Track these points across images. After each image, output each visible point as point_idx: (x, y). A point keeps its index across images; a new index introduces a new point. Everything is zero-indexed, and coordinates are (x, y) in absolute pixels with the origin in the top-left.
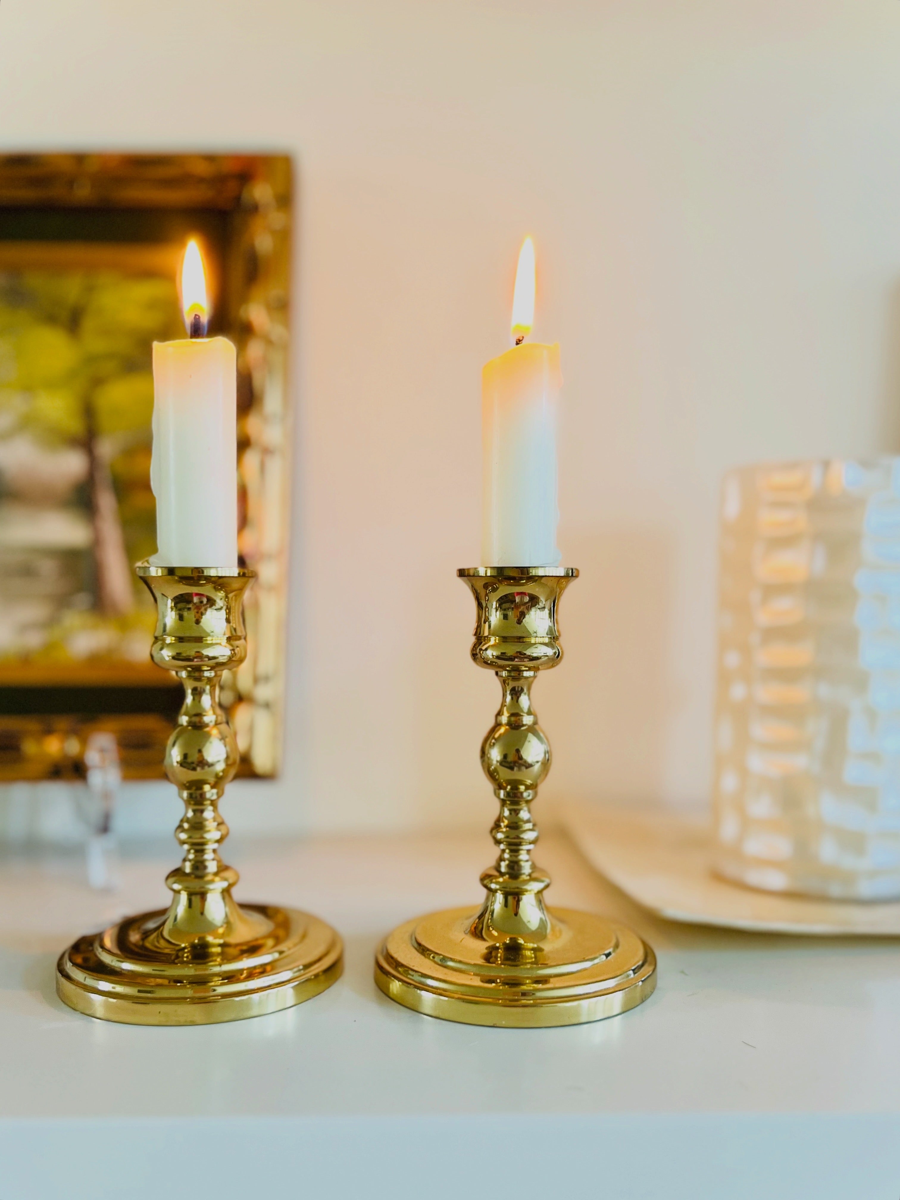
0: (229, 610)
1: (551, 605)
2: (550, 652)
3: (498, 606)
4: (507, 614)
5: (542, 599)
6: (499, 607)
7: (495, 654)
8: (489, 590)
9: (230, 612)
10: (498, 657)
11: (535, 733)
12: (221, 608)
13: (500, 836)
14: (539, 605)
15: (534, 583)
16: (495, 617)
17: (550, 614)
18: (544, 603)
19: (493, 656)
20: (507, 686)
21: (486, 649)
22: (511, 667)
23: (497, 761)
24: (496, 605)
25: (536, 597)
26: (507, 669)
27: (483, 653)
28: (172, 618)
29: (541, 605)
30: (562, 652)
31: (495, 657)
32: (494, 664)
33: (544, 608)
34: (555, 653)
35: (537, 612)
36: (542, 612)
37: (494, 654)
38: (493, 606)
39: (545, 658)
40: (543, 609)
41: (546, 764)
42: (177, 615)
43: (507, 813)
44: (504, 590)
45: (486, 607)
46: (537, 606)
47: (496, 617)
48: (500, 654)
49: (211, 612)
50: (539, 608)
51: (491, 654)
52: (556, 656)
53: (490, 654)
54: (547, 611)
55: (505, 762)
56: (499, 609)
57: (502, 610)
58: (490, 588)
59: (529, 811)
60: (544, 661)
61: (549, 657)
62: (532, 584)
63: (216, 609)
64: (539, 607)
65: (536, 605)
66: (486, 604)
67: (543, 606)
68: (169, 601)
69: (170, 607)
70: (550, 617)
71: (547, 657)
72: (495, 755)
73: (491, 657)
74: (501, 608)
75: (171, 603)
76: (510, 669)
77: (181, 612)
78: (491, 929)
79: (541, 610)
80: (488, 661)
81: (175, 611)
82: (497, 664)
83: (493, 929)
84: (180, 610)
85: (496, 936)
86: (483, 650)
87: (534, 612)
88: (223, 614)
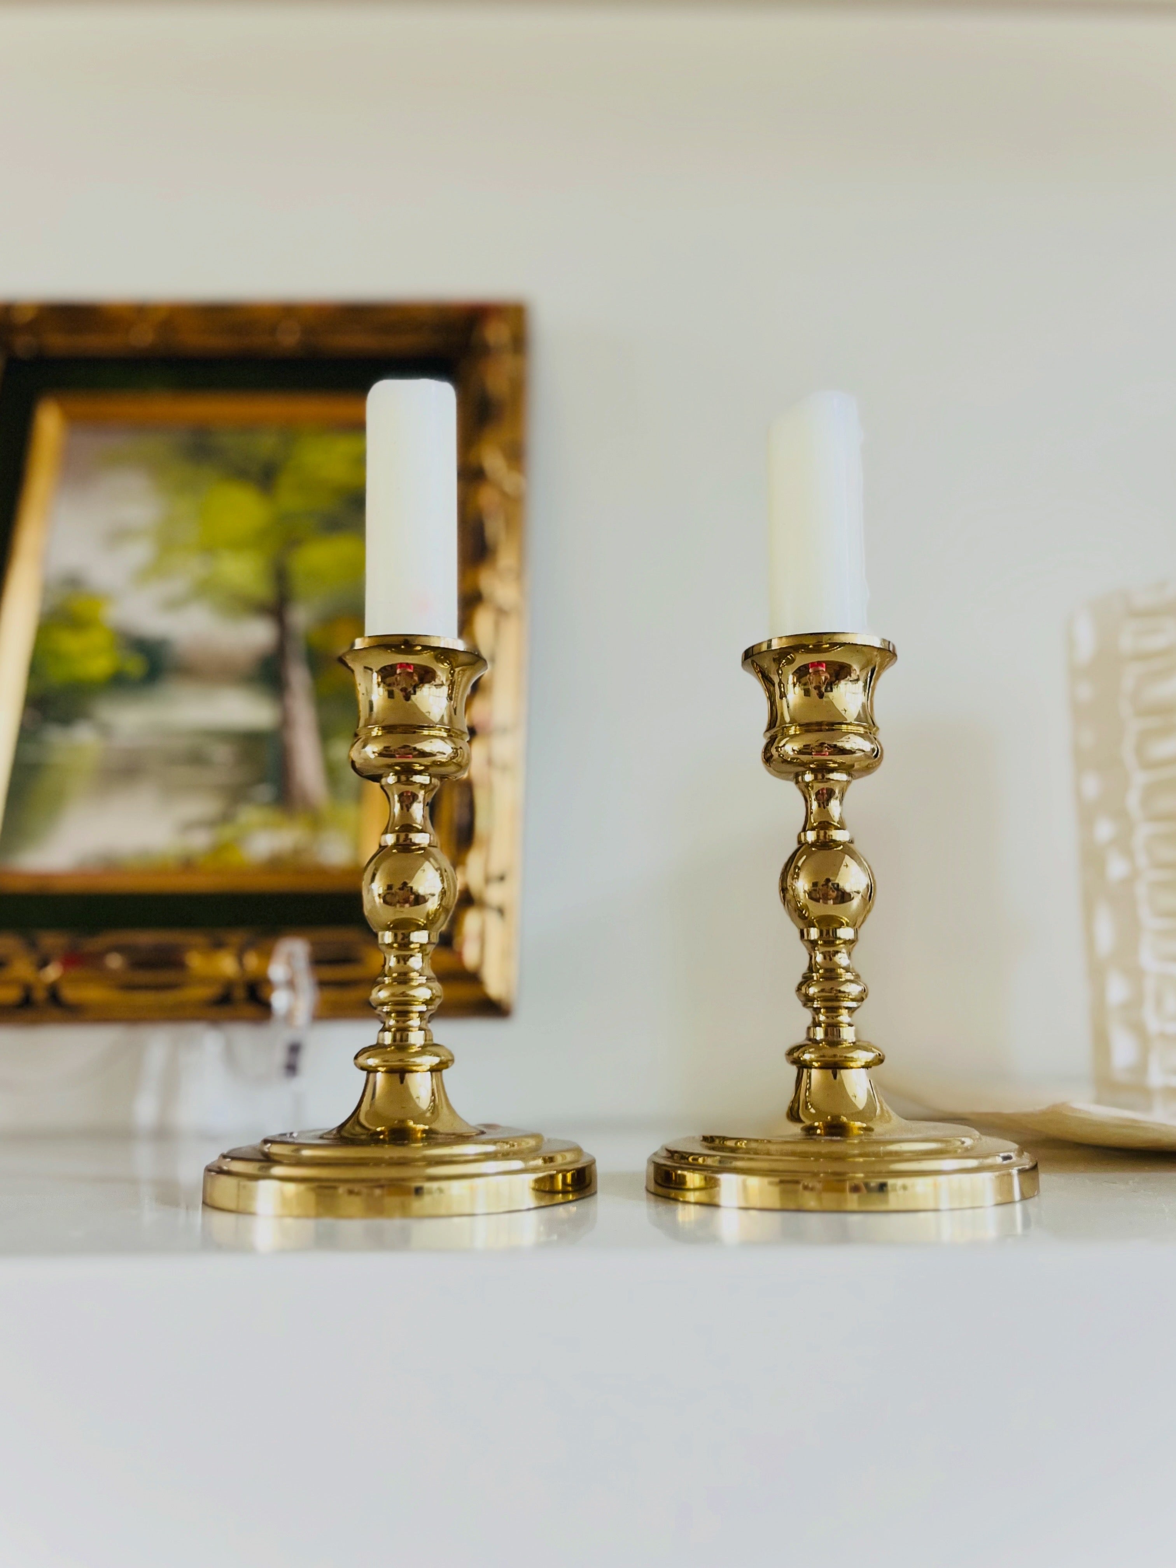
0: (452, 685)
1: (868, 675)
2: (867, 746)
3: (795, 681)
4: (809, 689)
5: (856, 667)
6: (797, 682)
7: (796, 748)
8: (783, 664)
9: (453, 688)
10: (800, 752)
11: (853, 855)
12: (442, 685)
13: (813, 991)
14: (850, 676)
15: (842, 648)
16: (794, 695)
17: (865, 687)
18: (858, 673)
19: (794, 750)
20: (810, 790)
21: (784, 746)
22: (815, 763)
23: (805, 892)
24: (793, 680)
25: (846, 665)
26: (812, 766)
27: (781, 750)
28: (379, 695)
29: (854, 676)
30: (882, 750)
31: (796, 752)
32: (795, 761)
33: (858, 680)
34: (873, 750)
35: (848, 685)
36: (854, 685)
37: (794, 749)
38: (789, 682)
39: (860, 753)
40: (856, 682)
41: (870, 894)
42: (386, 691)
43: (819, 958)
44: (802, 659)
45: (780, 682)
46: (848, 677)
47: (795, 693)
48: (802, 746)
49: (429, 688)
50: (851, 681)
51: (792, 750)
52: (874, 755)
53: (790, 748)
54: (861, 684)
55: (815, 894)
56: (798, 683)
57: (802, 685)
58: (784, 661)
59: (849, 954)
60: (858, 757)
61: (866, 753)
62: (839, 649)
63: (435, 685)
64: (851, 679)
65: (846, 677)
66: (780, 680)
67: (856, 678)
68: (375, 675)
69: (376, 682)
70: (865, 691)
71: (863, 753)
72: (802, 885)
73: (791, 753)
74: (800, 683)
75: (378, 678)
76: (815, 766)
77: (390, 688)
78: (810, 1107)
79: (854, 682)
80: (788, 758)
81: (384, 687)
82: (798, 761)
83: (812, 1107)
84: (389, 685)
85: (815, 1114)
86: (781, 747)
87: (844, 685)
88: (445, 690)
